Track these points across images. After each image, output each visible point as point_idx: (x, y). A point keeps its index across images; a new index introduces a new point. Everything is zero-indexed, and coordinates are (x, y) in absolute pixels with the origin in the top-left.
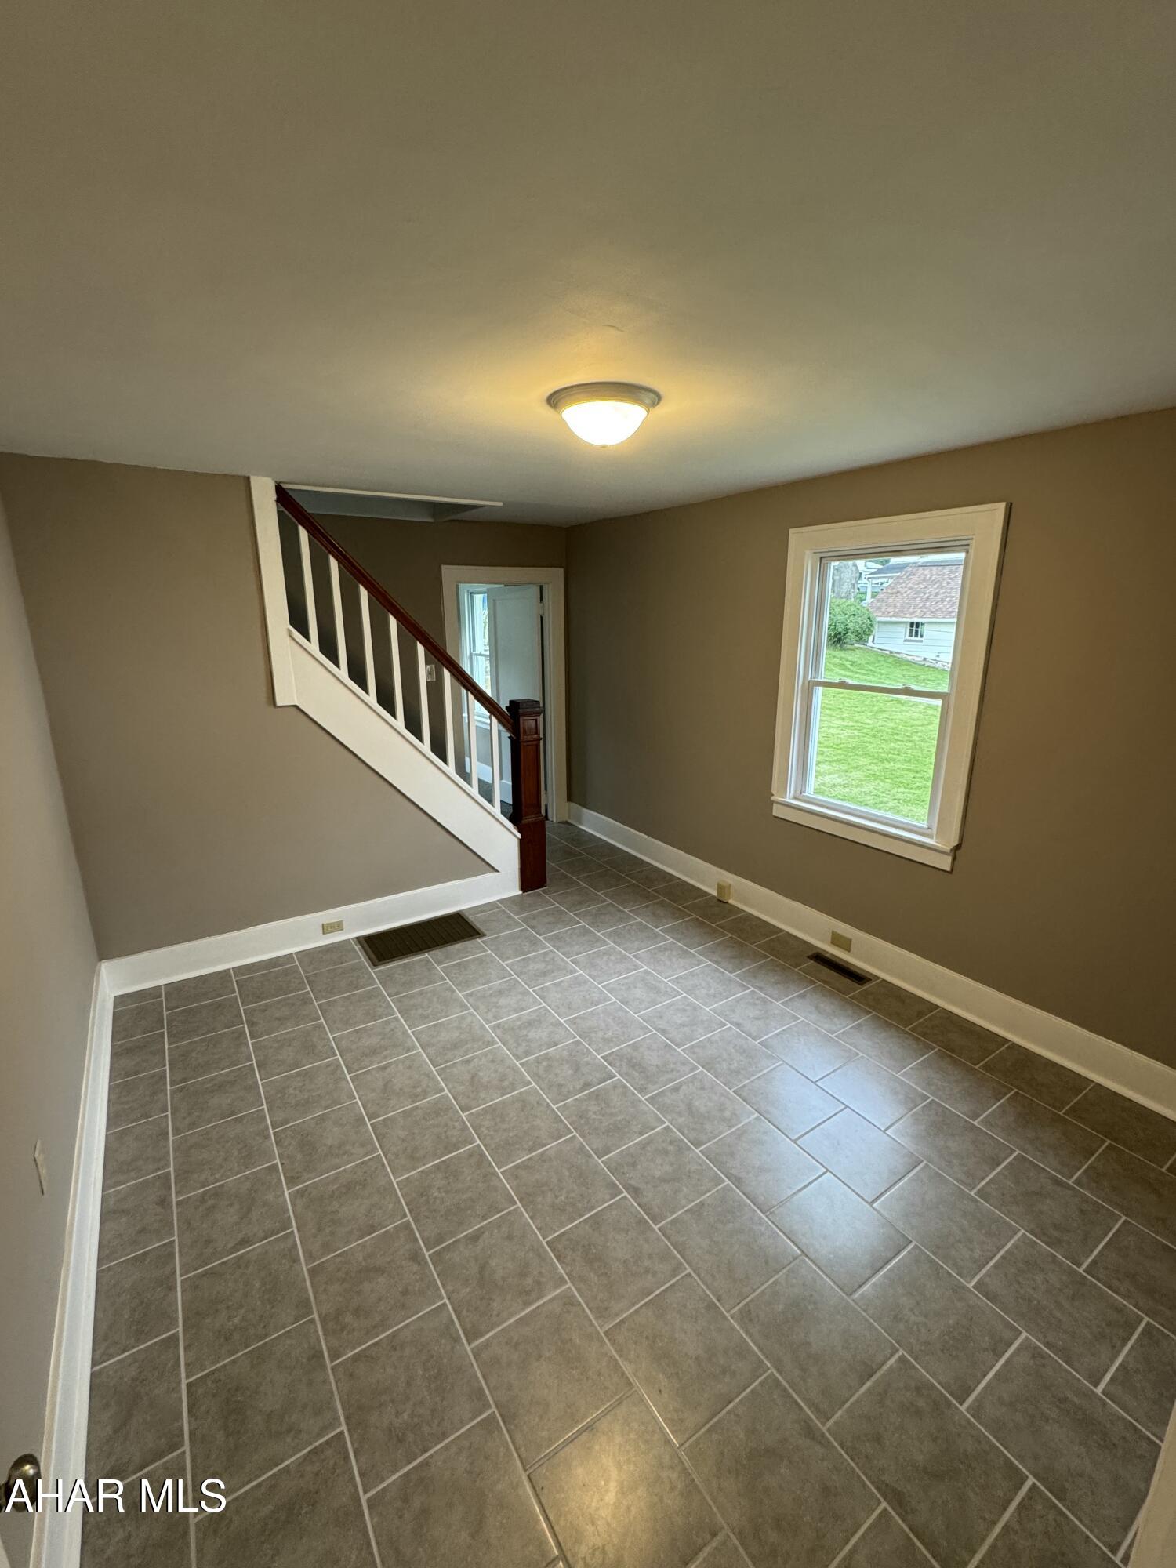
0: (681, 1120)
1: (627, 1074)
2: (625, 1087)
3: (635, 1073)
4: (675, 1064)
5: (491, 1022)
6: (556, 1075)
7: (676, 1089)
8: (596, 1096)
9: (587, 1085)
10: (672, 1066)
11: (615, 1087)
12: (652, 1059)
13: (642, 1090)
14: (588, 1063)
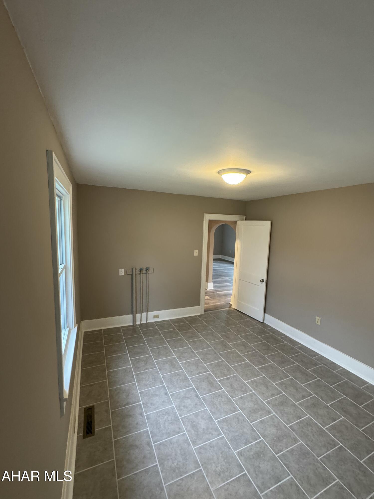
0: (201, 365)
1: (214, 380)
2: (215, 376)
3: (212, 381)
4: (197, 381)
5: (273, 415)
6: (238, 384)
7: (200, 373)
8: (225, 375)
9: (228, 379)
10: (198, 381)
11: (219, 377)
12: (204, 385)
13: (210, 374)
14: (228, 387)
